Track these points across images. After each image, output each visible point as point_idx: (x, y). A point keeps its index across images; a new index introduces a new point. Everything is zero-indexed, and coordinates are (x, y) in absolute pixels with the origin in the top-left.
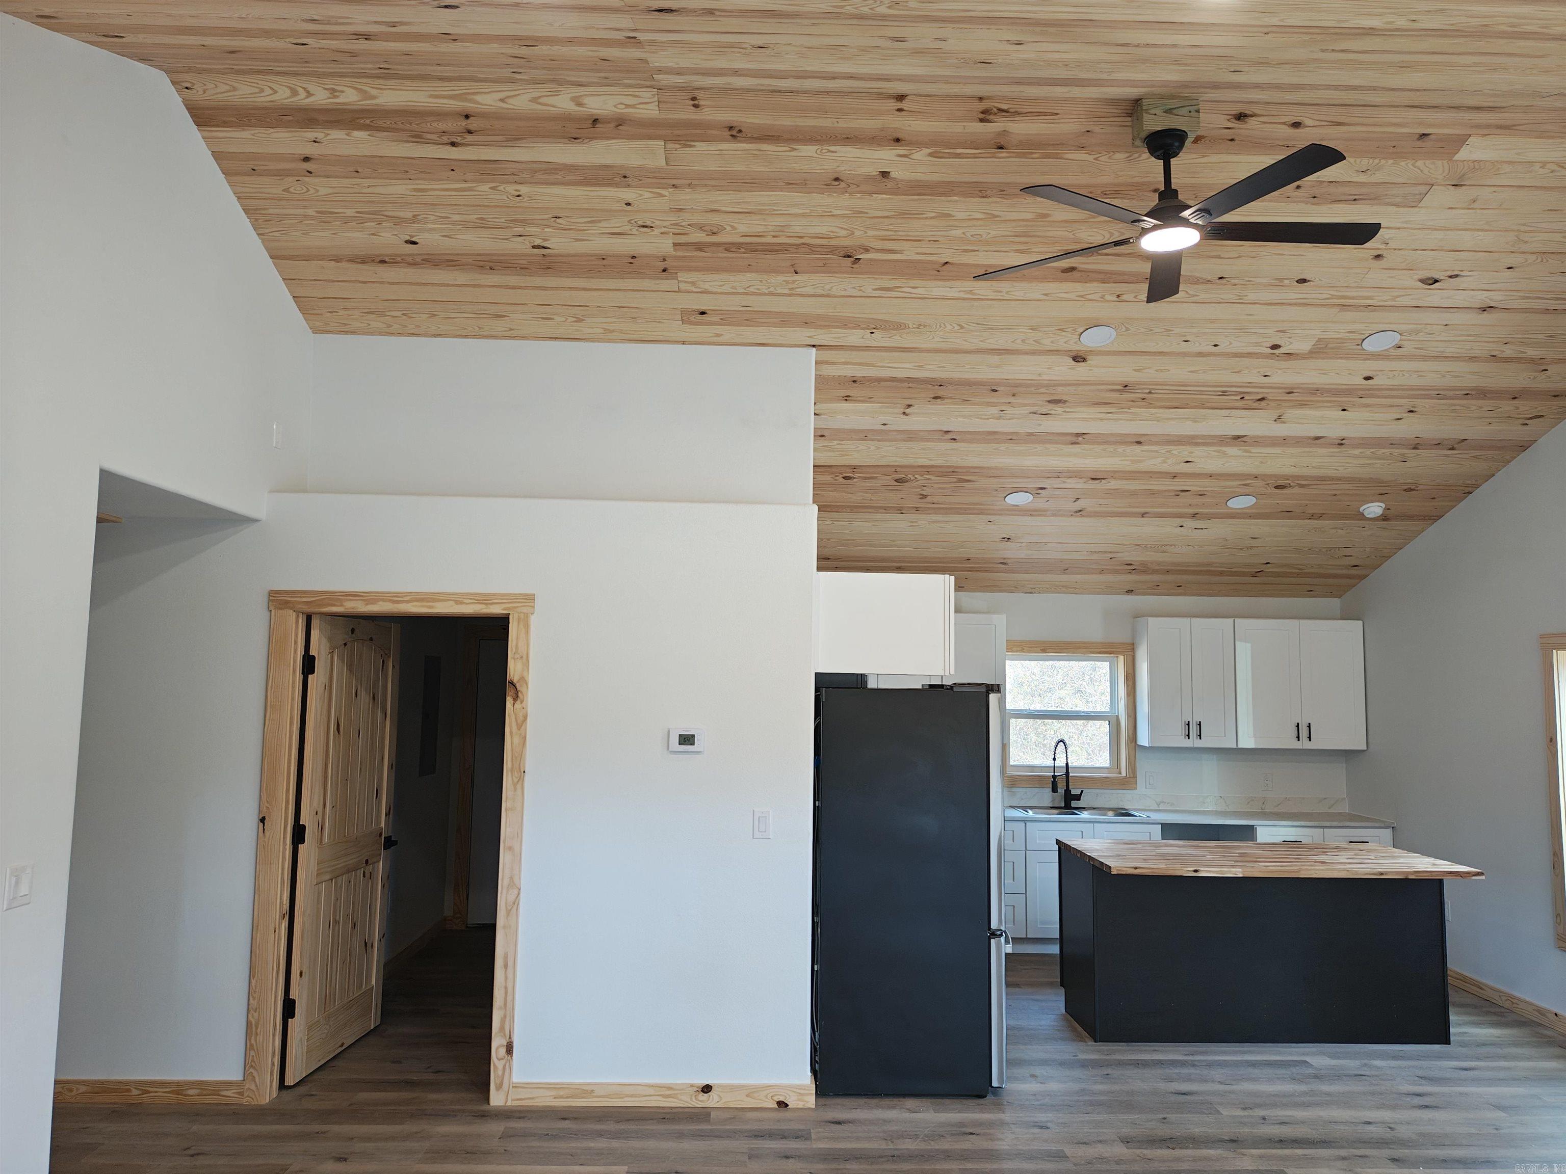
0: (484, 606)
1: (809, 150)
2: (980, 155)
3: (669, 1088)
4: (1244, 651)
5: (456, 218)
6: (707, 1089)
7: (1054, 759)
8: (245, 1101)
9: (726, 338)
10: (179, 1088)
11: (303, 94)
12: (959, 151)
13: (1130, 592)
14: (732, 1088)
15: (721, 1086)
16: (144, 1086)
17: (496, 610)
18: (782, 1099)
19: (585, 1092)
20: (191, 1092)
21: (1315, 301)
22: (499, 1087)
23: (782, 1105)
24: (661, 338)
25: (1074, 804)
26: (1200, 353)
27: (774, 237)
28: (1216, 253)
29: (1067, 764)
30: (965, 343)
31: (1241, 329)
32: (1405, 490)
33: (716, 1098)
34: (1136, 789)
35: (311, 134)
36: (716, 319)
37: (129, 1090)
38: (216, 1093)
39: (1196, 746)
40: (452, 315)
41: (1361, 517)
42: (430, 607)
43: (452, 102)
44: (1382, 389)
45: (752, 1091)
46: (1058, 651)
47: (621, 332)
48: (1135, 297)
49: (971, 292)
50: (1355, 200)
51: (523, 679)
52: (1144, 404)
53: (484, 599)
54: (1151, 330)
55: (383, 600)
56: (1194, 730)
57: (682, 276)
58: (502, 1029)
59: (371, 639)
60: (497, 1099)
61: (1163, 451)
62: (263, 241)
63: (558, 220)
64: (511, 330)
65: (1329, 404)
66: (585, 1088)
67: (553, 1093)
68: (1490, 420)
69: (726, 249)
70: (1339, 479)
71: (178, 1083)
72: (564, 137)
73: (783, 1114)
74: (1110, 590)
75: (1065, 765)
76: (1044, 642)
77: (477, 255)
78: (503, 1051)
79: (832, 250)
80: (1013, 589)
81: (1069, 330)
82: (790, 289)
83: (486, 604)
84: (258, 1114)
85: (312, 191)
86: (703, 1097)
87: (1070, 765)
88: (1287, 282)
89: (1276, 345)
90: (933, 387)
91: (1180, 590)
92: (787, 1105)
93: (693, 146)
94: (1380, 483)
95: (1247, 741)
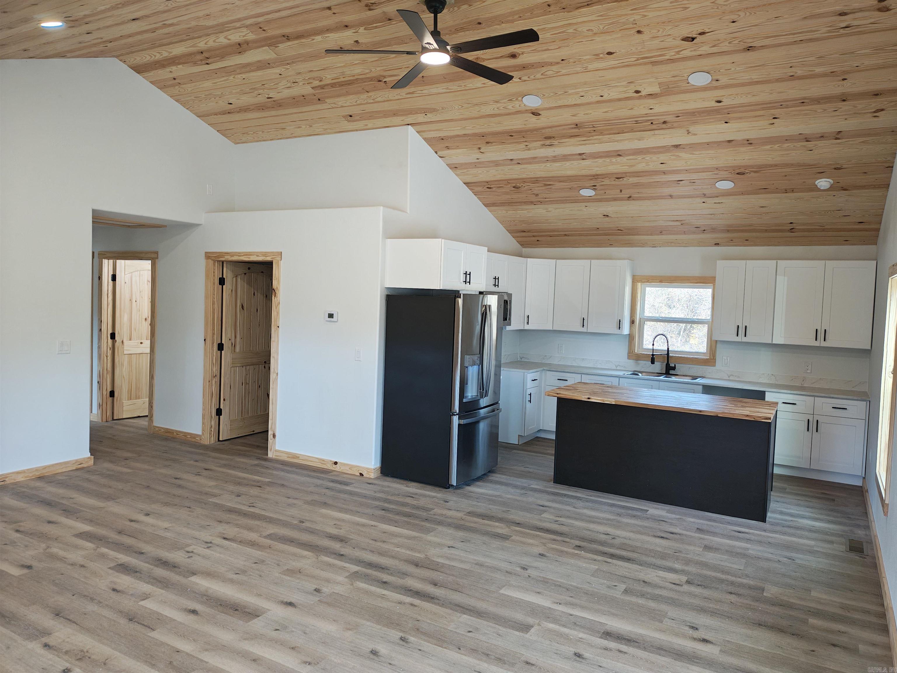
0: (265, 257)
1: (318, 38)
2: (385, 25)
3: (323, 461)
4: (782, 282)
5: (234, 91)
6: (336, 463)
7: (653, 345)
8: (202, 442)
9: (370, 126)
10: (186, 434)
11: (154, 57)
12: (375, 25)
13: (717, 244)
14: (345, 465)
15: (340, 463)
16: (178, 432)
17: (269, 259)
18: (361, 472)
19: (297, 457)
20: (189, 436)
21: (629, 63)
22: (271, 450)
23: (361, 475)
24: (347, 130)
25: (671, 372)
26: (597, 101)
27: (344, 78)
28: (546, 48)
29: (668, 349)
30: (470, 113)
31: (606, 85)
32: (835, 169)
33: (339, 468)
34: (715, 366)
35: (168, 69)
36: (358, 118)
37: (173, 433)
38: (194, 438)
39: (743, 341)
40: (269, 130)
41: (818, 190)
42: (249, 258)
43: (191, 49)
44: (734, 107)
45: (351, 467)
46: (670, 282)
47: (330, 129)
48: (529, 77)
49: (447, 89)
50: (588, 5)
51: (277, 288)
52: (596, 133)
53: (265, 254)
54: (556, 93)
55: (236, 255)
56: (742, 331)
57: (328, 100)
58: (271, 428)
59: (262, 272)
60: (270, 455)
61: (640, 159)
62: (191, 111)
63: (265, 86)
64: (292, 134)
65: (712, 120)
66: (297, 455)
67: (287, 455)
68: (846, 117)
69: (332, 86)
70: (776, 165)
71: (185, 433)
72: (235, 53)
73: (361, 478)
74: (701, 244)
75: (667, 349)
76: (661, 276)
77: (254, 104)
78: (272, 436)
79: (371, 79)
80: (643, 245)
81: (514, 100)
82: (373, 100)
83: (266, 256)
84: (206, 448)
85: (186, 90)
86: (334, 466)
87: (670, 349)
88: (601, 56)
89: (638, 91)
90: (479, 138)
91: (747, 243)
92: (363, 475)
93: (279, 46)
94: (810, 166)
95: (778, 340)
